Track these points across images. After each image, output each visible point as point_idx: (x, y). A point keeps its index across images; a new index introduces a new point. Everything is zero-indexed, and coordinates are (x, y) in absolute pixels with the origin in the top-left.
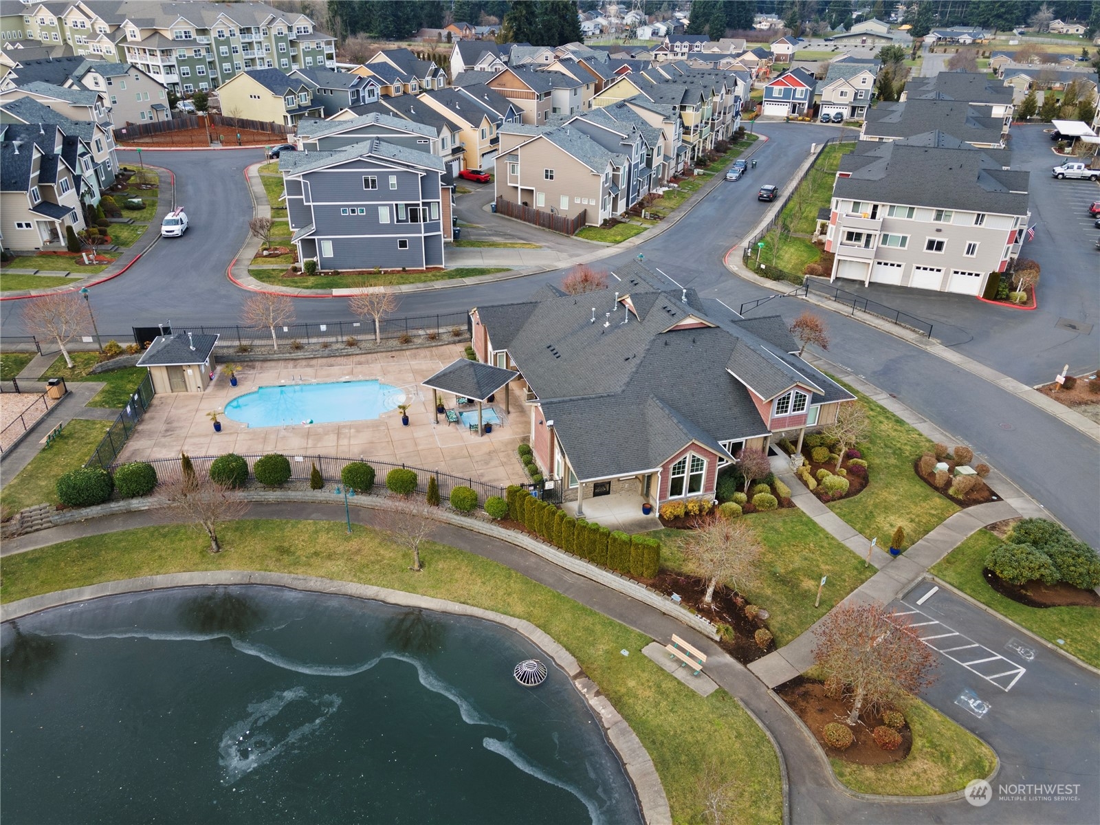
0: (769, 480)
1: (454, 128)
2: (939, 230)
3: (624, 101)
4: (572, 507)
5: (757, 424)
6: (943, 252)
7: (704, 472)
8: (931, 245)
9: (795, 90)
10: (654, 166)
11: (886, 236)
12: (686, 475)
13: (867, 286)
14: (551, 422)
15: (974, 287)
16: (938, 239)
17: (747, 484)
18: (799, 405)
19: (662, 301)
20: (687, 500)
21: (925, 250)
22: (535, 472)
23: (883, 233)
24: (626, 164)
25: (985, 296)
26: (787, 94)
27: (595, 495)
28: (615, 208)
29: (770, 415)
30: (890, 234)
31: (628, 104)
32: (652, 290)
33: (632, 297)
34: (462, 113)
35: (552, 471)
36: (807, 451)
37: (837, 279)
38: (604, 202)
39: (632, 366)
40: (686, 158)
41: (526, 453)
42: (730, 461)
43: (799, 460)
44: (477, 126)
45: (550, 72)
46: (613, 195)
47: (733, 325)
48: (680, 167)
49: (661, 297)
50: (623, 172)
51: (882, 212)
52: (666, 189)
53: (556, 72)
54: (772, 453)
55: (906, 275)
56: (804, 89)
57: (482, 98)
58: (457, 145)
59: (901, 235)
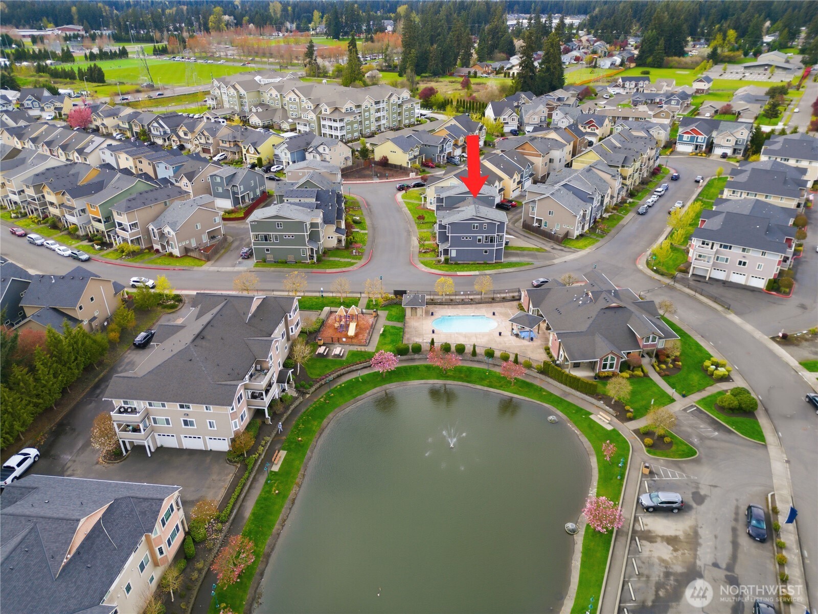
0: (640, 366)
1: (500, 179)
2: (744, 257)
3: (590, 166)
4: (567, 371)
5: (637, 345)
6: (746, 267)
7: (615, 362)
8: (740, 263)
9: (697, 138)
10: (605, 203)
11: (718, 257)
12: (609, 363)
13: (707, 279)
14: (560, 340)
15: (761, 284)
16: (743, 260)
17: (631, 368)
18: (653, 340)
19: (604, 295)
20: (608, 371)
21: (737, 265)
22: (551, 357)
23: (717, 255)
24: (590, 208)
25: (766, 290)
26: (692, 139)
27: (574, 367)
28: (583, 228)
29: (642, 343)
30: (720, 256)
31: (593, 169)
32: (600, 290)
33: (592, 292)
34: (504, 170)
35: (558, 357)
36: (657, 356)
37: (693, 275)
38: (578, 227)
39: (590, 321)
40: (624, 193)
41: (547, 350)
42: (625, 358)
43: (654, 360)
44: (512, 178)
45: (549, 139)
46: (582, 224)
47: (633, 304)
48: (620, 199)
49: (604, 293)
50: (588, 212)
51: (716, 247)
52: (610, 214)
53: (553, 139)
54: (643, 356)
55: (728, 276)
56: (703, 137)
57: (513, 159)
58: (501, 187)
59: (726, 257)
